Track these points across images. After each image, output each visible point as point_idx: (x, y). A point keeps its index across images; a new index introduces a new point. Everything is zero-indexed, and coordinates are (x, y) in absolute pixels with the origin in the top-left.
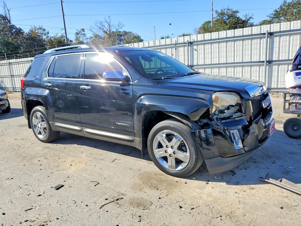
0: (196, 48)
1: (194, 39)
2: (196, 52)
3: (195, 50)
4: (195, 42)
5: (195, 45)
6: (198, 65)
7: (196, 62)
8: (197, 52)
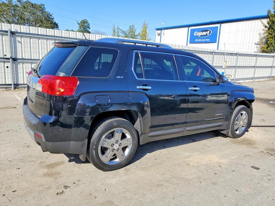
0: (20, 40)
1: (17, 30)
2: (20, 44)
3: (18, 41)
4: (17, 33)
5: (18, 36)
6: (23, 59)
7: (21, 55)
8: (22, 44)
